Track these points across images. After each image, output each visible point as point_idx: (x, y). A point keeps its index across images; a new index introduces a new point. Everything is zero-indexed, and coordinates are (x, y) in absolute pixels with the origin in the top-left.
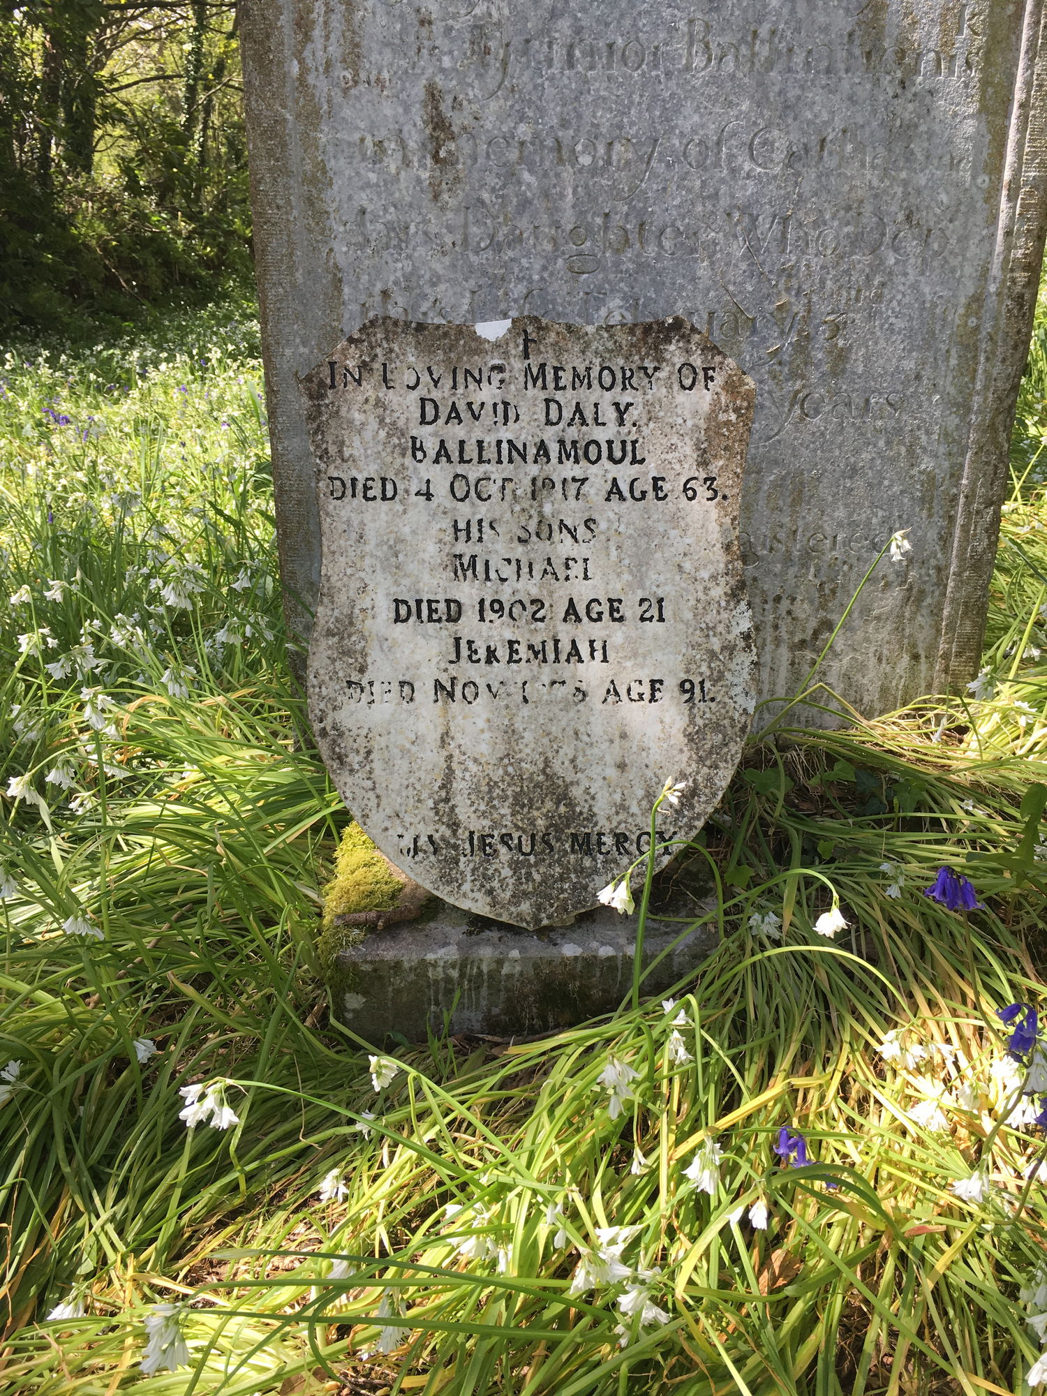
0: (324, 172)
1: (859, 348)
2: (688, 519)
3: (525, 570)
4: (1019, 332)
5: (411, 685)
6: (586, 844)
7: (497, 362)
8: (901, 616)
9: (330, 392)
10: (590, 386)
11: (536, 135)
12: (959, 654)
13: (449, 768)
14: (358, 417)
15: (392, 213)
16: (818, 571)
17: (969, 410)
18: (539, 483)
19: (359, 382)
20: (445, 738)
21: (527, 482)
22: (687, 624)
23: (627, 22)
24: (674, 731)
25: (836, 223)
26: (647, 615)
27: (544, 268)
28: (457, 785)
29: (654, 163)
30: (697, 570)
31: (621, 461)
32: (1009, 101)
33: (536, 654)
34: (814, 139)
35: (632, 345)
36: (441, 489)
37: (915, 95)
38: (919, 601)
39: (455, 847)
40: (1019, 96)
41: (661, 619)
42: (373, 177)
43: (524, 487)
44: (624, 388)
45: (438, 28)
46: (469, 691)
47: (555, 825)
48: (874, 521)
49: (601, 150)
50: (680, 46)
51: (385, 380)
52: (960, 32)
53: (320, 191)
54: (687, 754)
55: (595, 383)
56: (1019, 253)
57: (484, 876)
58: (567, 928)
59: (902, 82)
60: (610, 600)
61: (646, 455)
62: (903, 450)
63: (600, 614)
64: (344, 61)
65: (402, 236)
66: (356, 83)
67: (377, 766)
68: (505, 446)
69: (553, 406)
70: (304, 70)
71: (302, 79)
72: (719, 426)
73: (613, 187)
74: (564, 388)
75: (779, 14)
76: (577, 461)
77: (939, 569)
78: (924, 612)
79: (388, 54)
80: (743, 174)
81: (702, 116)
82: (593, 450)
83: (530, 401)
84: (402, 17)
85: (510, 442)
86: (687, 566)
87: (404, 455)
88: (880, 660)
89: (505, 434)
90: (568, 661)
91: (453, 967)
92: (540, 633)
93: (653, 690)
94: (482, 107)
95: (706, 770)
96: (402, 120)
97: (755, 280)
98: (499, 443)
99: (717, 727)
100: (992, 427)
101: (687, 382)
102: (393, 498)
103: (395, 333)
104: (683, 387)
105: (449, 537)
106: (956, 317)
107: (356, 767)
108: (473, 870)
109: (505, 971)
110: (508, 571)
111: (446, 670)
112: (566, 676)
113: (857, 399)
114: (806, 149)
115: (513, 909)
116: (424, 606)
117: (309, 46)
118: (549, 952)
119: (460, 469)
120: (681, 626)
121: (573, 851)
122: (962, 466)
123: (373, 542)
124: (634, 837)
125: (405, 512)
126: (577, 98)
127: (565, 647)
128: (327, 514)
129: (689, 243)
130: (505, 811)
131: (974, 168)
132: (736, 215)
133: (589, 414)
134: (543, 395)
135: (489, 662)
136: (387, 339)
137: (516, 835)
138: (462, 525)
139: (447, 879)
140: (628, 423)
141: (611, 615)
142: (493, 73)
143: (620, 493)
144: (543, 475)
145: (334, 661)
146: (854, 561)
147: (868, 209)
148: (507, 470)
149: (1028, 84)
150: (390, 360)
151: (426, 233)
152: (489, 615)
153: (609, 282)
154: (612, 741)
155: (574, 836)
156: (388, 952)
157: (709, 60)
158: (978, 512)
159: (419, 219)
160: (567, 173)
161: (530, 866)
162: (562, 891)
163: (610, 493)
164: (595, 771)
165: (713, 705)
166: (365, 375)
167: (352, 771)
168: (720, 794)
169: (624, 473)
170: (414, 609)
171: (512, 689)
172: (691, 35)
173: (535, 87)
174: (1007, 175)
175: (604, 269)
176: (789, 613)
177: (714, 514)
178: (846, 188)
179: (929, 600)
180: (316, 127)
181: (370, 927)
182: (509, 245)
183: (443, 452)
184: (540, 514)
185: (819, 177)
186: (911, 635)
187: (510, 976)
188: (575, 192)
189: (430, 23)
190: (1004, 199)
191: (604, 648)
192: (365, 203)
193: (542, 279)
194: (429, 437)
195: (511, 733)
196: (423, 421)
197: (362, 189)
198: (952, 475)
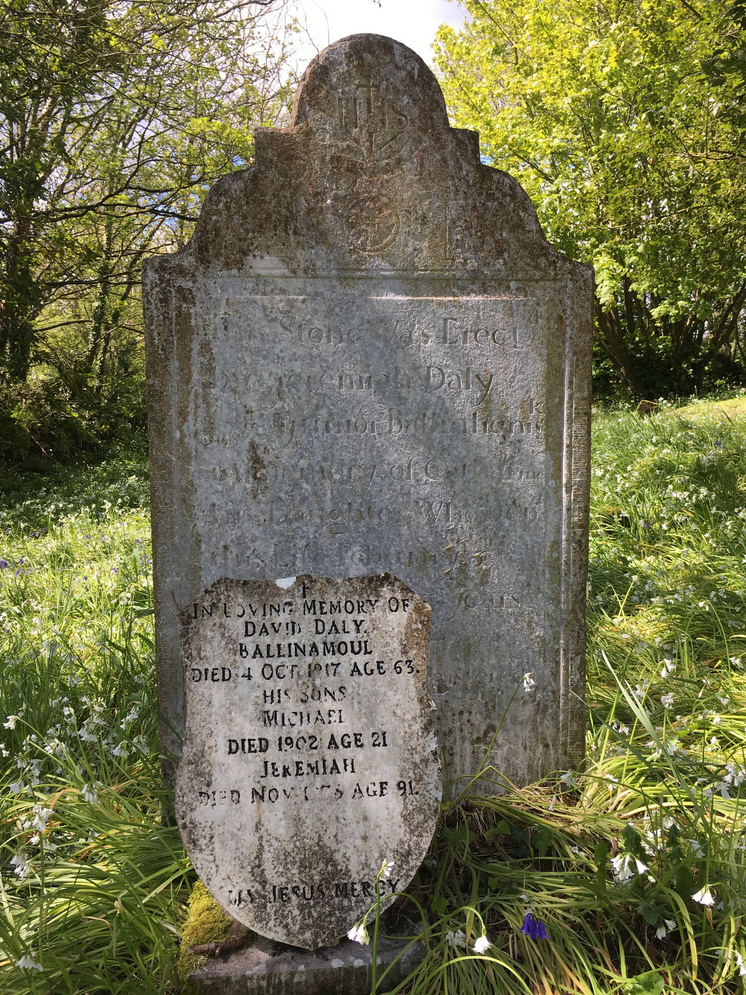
0: (192, 485)
1: (494, 569)
2: (398, 685)
3: (305, 718)
4: (581, 560)
5: (238, 792)
6: (345, 891)
7: (288, 600)
8: (535, 721)
9: (194, 621)
10: (340, 612)
11: (310, 465)
12: (572, 743)
13: (261, 845)
14: (209, 634)
15: (230, 506)
16: (483, 695)
17: (559, 602)
18: (313, 667)
19: (210, 614)
20: (258, 826)
21: (306, 667)
22: (400, 747)
23: (357, 411)
24: (395, 814)
25: (475, 506)
26: (377, 743)
27: (316, 532)
28: (267, 856)
29: (374, 478)
30: (404, 714)
31: (358, 653)
32: (562, 444)
33: (312, 769)
34: (460, 465)
35: (363, 589)
36: (256, 674)
37: (511, 442)
38: (545, 711)
39: (264, 897)
40: (566, 442)
41: (385, 745)
42: (220, 488)
43: (304, 670)
44: (359, 612)
45: (256, 414)
46: (273, 794)
47: (326, 879)
48: (513, 665)
49: (345, 472)
50: (385, 421)
51: (225, 613)
52: (531, 412)
53: (190, 495)
54: (403, 828)
55: (343, 609)
56: (576, 519)
57: (282, 915)
58: (335, 948)
59: (504, 437)
60: (355, 735)
61: (372, 648)
62: (525, 625)
63: (349, 743)
64: (205, 431)
65: (236, 517)
66: (211, 441)
67: (217, 845)
68: (293, 647)
69: (320, 623)
70: (183, 435)
71: (181, 440)
72: (413, 631)
73: (352, 490)
74: (326, 613)
75: (436, 405)
76: (334, 654)
77: (554, 692)
78: (548, 718)
79: (229, 427)
80: (423, 482)
81: (399, 454)
82: (343, 647)
83: (307, 622)
84: (237, 409)
85: (296, 644)
86: (399, 712)
87: (235, 654)
88: (525, 748)
89: (293, 640)
90: (331, 773)
91: (263, 979)
92: (314, 757)
93: (382, 788)
94: (280, 452)
95: (415, 838)
96: (236, 459)
97: (433, 535)
98: (290, 645)
99: (420, 810)
100: (573, 610)
101: (394, 608)
102: (229, 679)
103: (231, 587)
104: (392, 611)
105: (261, 701)
106: (546, 552)
107: (204, 847)
108: (276, 912)
109: (295, 980)
110: (295, 720)
111: (259, 782)
112: (330, 782)
113: (496, 598)
114: (456, 470)
115: (300, 937)
116: (246, 743)
117: (186, 424)
118: (324, 966)
119: (268, 661)
120: (397, 748)
121: (337, 896)
122: (559, 633)
123: (217, 706)
124: (374, 884)
125: (235, 687)
126: (331, 447)
127: (330, 764)
128: (191, 691)
129: (396, 517)
130: (295, 871)
131: (546, 477)
132: (421, 503)
133: (340, 627)
134: (314, 617)
135: (284, 776)
136: (227, 590)
137: (301, 887)
138: (268, 694)
139: (259, 919)
140: (362, 631)
141: (356, 743)
142: (286, 437)
143: (359, 671)
144: (315, 663)
145: (192, 780)
146: (504, 689)
147: (491, 498)
148: (294, 660)
149: (570, 436)
150: (229, 601)
151: (249, 515)
152: (285, 747)
153: (352, 538)
154: (358, 822)
155: (337, 885)
156: (222, 969)
157: (401, 427)
158: (572, 659)
159: (245, 508)
160: (327, 484)
161: (310, 907)
162: (331, 923)
163: (353, 671)
164: (349, 842)
165: (417, 796)
166: (214, 610)
167: (201, 850)
168: (424, 853)
169: (361, 659)
170: (240, 745)
171: (298, 792)
172: (391, 416)
173: (309, 442)
174: (564, 480)
175: (350, 532)
176: (469, 721)
177: (412, 681)
178: (479, 488)
179: (550, 711)
180: (188, 463)
181: (211, 954)
182: (296, 520)
183: (258, 652)
184: (314, 685)
185: (464, 483)
186: (542, 733)
187: (299, 983)
188: (332, 493)
189: (252, 412)
190: (564, 492)
191: (352, 764)
192: (215, 501)
193: (315, 537)
194: (250, 644)
195: (298, 821)
196: (247, 635)
197: (213, 493)
198: (554, 638)
